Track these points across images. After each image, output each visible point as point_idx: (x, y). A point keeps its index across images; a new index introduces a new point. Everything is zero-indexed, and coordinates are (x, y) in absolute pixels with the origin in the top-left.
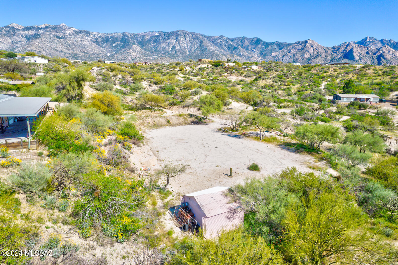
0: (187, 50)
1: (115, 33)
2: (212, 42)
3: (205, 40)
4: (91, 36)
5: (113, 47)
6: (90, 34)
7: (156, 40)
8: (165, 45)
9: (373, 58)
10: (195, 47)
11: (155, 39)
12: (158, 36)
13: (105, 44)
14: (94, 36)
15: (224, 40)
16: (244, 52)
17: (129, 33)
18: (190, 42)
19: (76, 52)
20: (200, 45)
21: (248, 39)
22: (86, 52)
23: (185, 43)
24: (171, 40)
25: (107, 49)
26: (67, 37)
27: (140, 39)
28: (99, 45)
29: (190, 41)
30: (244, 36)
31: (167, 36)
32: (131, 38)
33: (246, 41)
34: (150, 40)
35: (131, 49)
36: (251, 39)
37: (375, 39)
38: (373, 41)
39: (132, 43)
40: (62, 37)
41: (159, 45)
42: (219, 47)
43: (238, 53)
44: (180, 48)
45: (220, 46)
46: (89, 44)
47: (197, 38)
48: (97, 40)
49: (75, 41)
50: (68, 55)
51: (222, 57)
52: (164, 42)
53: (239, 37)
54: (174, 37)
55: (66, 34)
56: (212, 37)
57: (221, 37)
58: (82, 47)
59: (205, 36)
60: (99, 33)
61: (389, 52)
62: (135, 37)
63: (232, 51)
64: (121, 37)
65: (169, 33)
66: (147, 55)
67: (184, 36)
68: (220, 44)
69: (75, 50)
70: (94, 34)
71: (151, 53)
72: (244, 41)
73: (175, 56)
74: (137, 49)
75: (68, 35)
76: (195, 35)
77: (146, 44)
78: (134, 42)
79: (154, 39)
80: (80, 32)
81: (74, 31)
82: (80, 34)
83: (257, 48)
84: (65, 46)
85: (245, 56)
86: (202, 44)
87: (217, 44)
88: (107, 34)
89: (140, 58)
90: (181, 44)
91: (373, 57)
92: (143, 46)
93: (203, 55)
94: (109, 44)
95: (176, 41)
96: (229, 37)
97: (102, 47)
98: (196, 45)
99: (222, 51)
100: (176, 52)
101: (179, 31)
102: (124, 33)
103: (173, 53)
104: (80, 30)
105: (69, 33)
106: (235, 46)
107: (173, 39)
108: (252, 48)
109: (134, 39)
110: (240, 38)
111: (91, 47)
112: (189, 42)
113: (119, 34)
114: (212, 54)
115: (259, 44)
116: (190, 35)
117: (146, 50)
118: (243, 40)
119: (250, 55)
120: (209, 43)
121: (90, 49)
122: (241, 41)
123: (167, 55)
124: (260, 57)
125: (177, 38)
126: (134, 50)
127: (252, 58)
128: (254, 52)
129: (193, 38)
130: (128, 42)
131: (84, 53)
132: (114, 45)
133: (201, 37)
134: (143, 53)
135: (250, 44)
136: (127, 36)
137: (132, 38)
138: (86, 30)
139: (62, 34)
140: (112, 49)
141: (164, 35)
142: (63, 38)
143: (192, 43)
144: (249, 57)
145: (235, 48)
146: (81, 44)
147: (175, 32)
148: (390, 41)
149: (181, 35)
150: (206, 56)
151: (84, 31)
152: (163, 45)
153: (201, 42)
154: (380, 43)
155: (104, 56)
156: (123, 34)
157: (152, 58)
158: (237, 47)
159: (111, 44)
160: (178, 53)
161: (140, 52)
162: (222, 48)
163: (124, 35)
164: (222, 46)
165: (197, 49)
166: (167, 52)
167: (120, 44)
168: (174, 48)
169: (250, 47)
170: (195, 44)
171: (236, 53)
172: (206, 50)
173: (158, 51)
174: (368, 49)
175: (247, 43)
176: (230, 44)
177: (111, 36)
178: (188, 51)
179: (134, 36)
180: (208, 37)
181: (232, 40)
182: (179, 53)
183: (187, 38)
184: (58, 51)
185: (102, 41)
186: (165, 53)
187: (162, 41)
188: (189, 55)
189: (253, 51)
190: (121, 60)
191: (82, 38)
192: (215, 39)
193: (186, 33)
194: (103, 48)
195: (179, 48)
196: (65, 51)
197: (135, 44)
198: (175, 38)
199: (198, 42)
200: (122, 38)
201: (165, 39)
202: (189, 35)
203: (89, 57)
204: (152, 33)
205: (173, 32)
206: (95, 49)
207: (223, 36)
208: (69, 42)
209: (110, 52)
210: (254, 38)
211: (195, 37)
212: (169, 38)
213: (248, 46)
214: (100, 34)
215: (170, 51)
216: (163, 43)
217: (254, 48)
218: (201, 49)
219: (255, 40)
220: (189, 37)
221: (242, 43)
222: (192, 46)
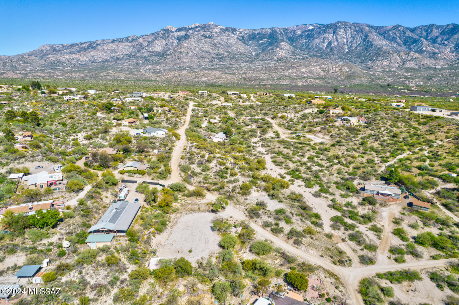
0: (346, 47)
1: (262, 29)
2: (382, 34)
3: (371, 33)
4: (238, 33)
5: (260, 45)
6: (236, 31)
7: (309, 35)
8: (319, 41)
10: (357, 43)
11: (308, 34)
12: (312, 30)
13: (251, 42)
14: (241, 33)
15: (399, 30)
16: (429, 46)
17: (278, 28)
18: (351, 37)
19: (221, 51)
20: (364, 40)
21: (438, 27)
22: (230, 51)
23: (344, 38)
24: (326, 35)
25: (252, 47)
26: (214, 36)
27: (290, 34)
28: (244, 43)
29: (351, 34)
30: (433, 23)
31: (323, 30)
32: (280, 34)
33: (435, 30)
34: (301, 36)
35: (278, 47)
36: (443, 26)
39: (281, 40)
40: (209, 36)
41: (311, 41)
42: (391, 41)
43: (419, 48)
44: (338, 44)
45: (393, 40)
46: (234, 42)
47: (362, 31)
48: (243, 37)
49: (221, 39)
50: (213, 55)
51: (392, 55)
52: (319, 37)
53: (424, 25)
54: (331, 31)
55: (213, 32)
56: (383, 27)
57: (396, 27)
58: (228, 46)
59: (372, 27)
60: (246, 30)
62: (285, 33)
63: (410, 46)
64: (269, 33)
65: (325, 25)
66: (296, 53)
67: (345, 28)
68: (393, 37)
69: (220, 49)
70: (241, 30)
71: (302, 51)
72: (432, 30)
73: (330, 55)
74: (286, 47)
75: (214, 34)
76: (359, 27)
77: (297, 40)
78: (283, 38)
79: (307, 34)
80: (227, 29)
81: (221, 29)
82: (227, 32)
83: (452, 39)
84: (211, 46)
85: (428, 52)
86: (367, 38)
87: (389, 36)
88: (255, 30)
89: (287, 58)
90: (339, 40)
92: (293, 42)
93: (367, 53)
94: (255, 42)
95: (333, 36)
96: (408, 27)
97: (248, 45)
98: (359, 40)
99: (395, 46)
100: (331, 49)
101: (338, 23)
102: (273, 28)
103: (329, 50)
104: (227, 28)
105: (216, 31)
106: (415, 39)
107: (330, 33)
108: (442, 40)
109: (283, 35)
110: (425, 26)
111: (236, 46)
112: (350, 36)
113: (267, 30)
114: (379, 51)
115: (456, 33)
116: (353, 27)
117: (296, 47)
118: (429, 29)
119: (437, 51)
120: (377, 36)
121: (235, 48)
122: (426, 31)
123: (320, 53)
124: (454, 53)
125: (334, 32)
126: (282, 49)
127: (439, 55)
128: (445, 46)
129: (356, 31)
130: (276, 39)
131: (229, 52)
132: (261, 42)
133: (367, 28)
134: (292, 52)
135: (441, 33)
136: (276, 32)
137: (282, 33)
138: (233, 27)
139: (209, 33)
140: (258, 47)
141: (320, 28)
142: (210, 37)
143: (354, 38)
144: (435, 53)
145: (415, 41)
146: (226, 42)
147: (334, 25)
149: (340, 28)
150: (370, 54)
151: (231, 28)
152: (317, 41)
153: (366, 35)
155: (249, 56)
156: (272, 29)
157: (301, 57)
158: (418, 40)
159: (258, 42)
160: (335, 51)
161: (288, 50)
162: (396, 42)
163: (272, 30)
164: (396, 39)
165: (359, 44)
166: (321, 49)
167: (267, 41)
168: (330, 44)
169: (439, 39)
170: (357, 38)
171: (416, 48)
172: (372, 46)
173: (310, 49)
175: (435, 33)
176: (409, 36)
177: (258, 32)
178: (347, 47)
179: (284, 31)
180: (377, 29)
181: (412, 30)
182: (336, 50)
183: (347, 32)
184: (204, 51)
185: (249, 38)
186: (318, 50)
187: (316, 36)
188: (348, 53)
189: (444, 43)
190: (267, 60)
191: (229, 35)
192: (387, 30)
193: (347, 25)
194: (249, 47)
195: (336, 44)
196: (211, 51)
197: (283, 41)
198: (333, 31)
199: (361, 36)
200: (270, 34)
201: (320, 33)
202: (350, 28)
203: (234, 57)
204: (305, 26)
205: (331, 25)
206: (240, 48)
207: (399, 26)
208: (215, 41)
209: (256, 50)
210: (448, 25)
211: (358, 29)
212: (325, 33)
213: (437, 37)
214: (247, 31)
215: (324, 48)
216: (317, 38)
217: (446, 40)
218: (365, 45)
219: (450, 27)
220: (351, 30)
221: (427, 34)
222: (353, 41)
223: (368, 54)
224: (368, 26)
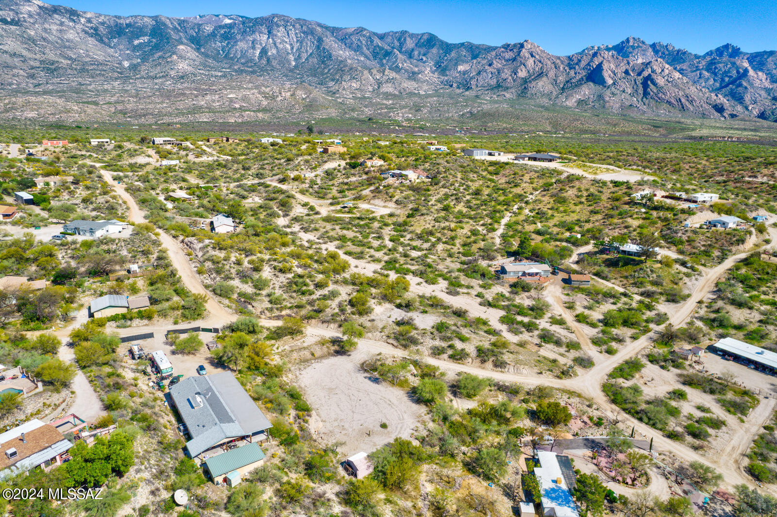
0: (291, 57)
1: (136, 17)
2: (342, 40)
3: (327, 36)
4: (83, 20)
5: (135, 48)
6: (78, 16)
7: (227, 34)
8: (246, 46)
9: (636, 83)
10: (307, 51)
11: (225, 32)
12: (230, 26)
13: (115, 40)
14: (89, 21)
15: (364, 36)
16: (405, 62)
17: (168, 18)
18: (298, 41)
19: (51, 56)
20: (318, 47)
21: (412, 36)
22: (74, 57)
23: (286, 42)
24: (257, 36)
25: (120, 50)
26: (25, 21)
27: (192, 31)
28: (101, 41)
29: (297, 37)
30: (405, 30)
31: (249, 27)
32: (172, 29)
33: (408, 39)
34: (213, 35)
35: (174, 53)
36: (418, 35)
37: (643, 43)
38: (638, 47)
39: (176, 40)
40: (13, 20)
41: (233, 46)
42: (355, 51)
43: (393, 64)
44: (278, 52)
45: (358, 49)
46: (79, 40)
47: (312, 32)
48: (96, 29)
49: (45, 30)
50: (32, 63)
51: (363, 73)
52: (244, 39)
53: (395, 31)
54: (264, 29)
55: (22, 13)
56: (341, 29)
57: (360, 31)
58: (64, 46)
59: (327, 28)
60: (100, 15)
61: (663, 70)
62: (181, 28)
63: (381, 60)
64: (150, 27)
65: (252, 19)
66: (209, 66)
67: (285, 27)
68: (358, 46)
69: (47, 51)
70: (89, 15)
71: (218, 62)
72: (405, 39)
73: (267, 70)
74: (189, 55)
75: (26, 16)
76: (307, 26)
77: (206, 42)
78: (180, 38)
79: (222, 32)
80: (55, 10)
81: (40, 7)
82: (56, 16)
83: (430, 55)
84: (22, 43)
85: (406, 71)
86: (321, 44)
87: (352, 44)
88: (119, 18)
89: (195, 75)
90: (278, 45)
91: (635, 80)
92: (200, 46)
93: (325, 68)
94: (124, 40)
95: (269, 38)
96: (375, 31)
97: (110, 47)
98: (310, 47)
99: (362, 59)
100: (268, 60)
101: (274, 16)
102: (157, 16)
103: (264, 62)
104: (53, 6)
105: (30, 11)
106: (387, 50)
107: (262, 33)
108: (419, 54)
109: (179, 31)
110: (396, 33)
111: (83, 47)
112: (295, 40)
113: (146, 19)
114: (342, 66)
115: (433, 46)
116: (297, 26)
117: (206, 55)
118: (402, 36)
119: (416, 69)
120: (335, 42)
121: (82, 51)
122: (399, 40)
123: (251, 67)
124: (436, 74)
125: (269, 32)
126: (181, 57)
127: (420, 75)
128: (424, 62)
129: (304, 33)
130: (168, 39)
131: (70, 59)
132: (136, 42)
133: (319, 29)
134: (201, 64)
135: (416, 45)
136: (165, 24)
137: (175, 28)
138: (68, 6)
139: (11, 13)
140: (133, 51)
141: (244, 23)
142: (13, 22)
143: (301, 43)
144: (414, 73)
145: (387, 54)
146: (59, 38)
147: (266, 19)
148: (667, 46)
149: (278, 26)
150: (329, 70)
151: (65, 8)
152: (241, 45)
153: (320, 40)
154: (650, 50)
155: (117, 68)
156: (155, 18)
157: (220, 74)
158: (391, 53)
159: (130, 41)
160: (274, 63)
161: (194, 61)
162: (362, 53)
163: (156, 21)
164: (362, 48)
165: (311, 54)
166: (251, 60)
167: (150, 41)
168: (264, 51)
169: (416, 53)
170: (307, 44)
171: (390, 64)
172: (330, 57)
173: (232, 59)
174: (628, 63)
175: (410, 44)
176: (378, 46)
177: (128, 22)
178: (293, 59)
179: (179, 24)
180: (334, 30)
181: (382, 37)
182: (276, 62)
183: (290, 32)
184: (6, 52)
185: (110, 33)
186: (247, 62)
187: (239, 37)
188: (296, 67)
189: (422, 59)
190: (156, 78)
191: (62, 24)
192: (347, 34)
193: (288, 22)
194: (113, 50)
195: (274, 51)
196: (25, 53)
197: (182, 43)
198: (266, 31)
199: (313, 40)
200: (154, 28)
201: (245, 32)
202: (294, 26)
203: (83, 70)
204: (217, 18)
205: (262, 18)
206: (94, 51)
207: (363, 29)
208: (32, 33)
209: (128, 58)
210: (423, 34)
211: (307, 29)
212: (254, 32)
213: (413, 50)
214: (102, 18)
215: (256, 58)
216: (241, 40)
217: (424, 55)
218: (319, 55)
219: (425, 37)
220: (295, 30)
221: (400, 44)
222: (301, 48)
223: (326, 71)
224: (320, 25)
